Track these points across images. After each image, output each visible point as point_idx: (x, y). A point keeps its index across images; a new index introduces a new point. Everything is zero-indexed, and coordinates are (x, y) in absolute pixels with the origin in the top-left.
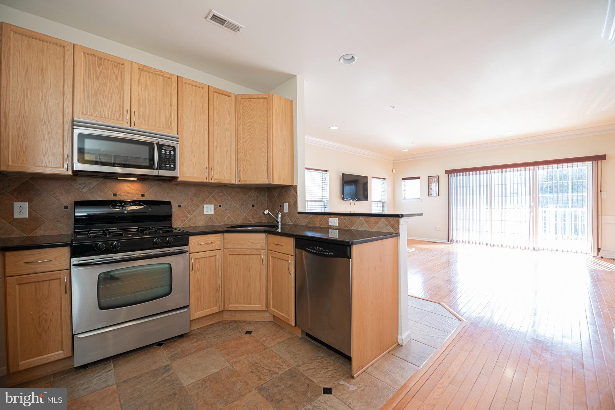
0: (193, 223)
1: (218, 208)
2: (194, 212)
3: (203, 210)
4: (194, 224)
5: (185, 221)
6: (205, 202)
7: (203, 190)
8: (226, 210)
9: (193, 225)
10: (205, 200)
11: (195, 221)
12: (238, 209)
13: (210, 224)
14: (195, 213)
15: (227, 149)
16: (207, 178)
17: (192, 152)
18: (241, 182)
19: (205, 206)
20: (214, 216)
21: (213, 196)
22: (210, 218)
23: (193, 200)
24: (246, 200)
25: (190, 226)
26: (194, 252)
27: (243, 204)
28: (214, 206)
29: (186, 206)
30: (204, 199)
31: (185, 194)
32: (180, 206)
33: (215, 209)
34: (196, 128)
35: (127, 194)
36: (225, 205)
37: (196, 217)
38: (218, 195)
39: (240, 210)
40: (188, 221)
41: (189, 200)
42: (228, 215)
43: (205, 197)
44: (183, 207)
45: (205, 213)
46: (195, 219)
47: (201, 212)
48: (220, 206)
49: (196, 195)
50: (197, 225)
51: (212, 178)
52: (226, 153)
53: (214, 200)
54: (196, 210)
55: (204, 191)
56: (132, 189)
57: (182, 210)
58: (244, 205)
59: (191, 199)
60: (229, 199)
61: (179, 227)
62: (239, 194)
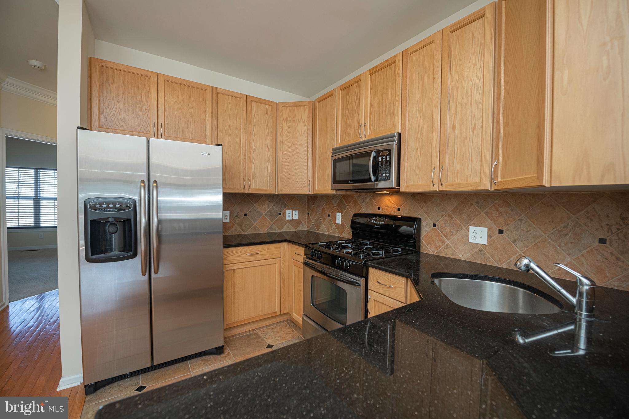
0: (451, 252)
1: (497, 235)
2: (453, 236)
3: (468, 236)
4: (452, 254)
5: (440, 247)
6: (472, 222)
7: (469, 203)
8: (514, 241)
9: (452, 256)
10: (472, 218)
11: (454, 251)
12: (549, 242)
13: (478, 261)
14: (455, 238)
15: (475, 124)
17: (417, 149)
18: (498, 186)
19: (472, 228)
20: (487, 248)
21: (487, 213)
22: (481, 251)
23: (453, 218)
24: (574, 226)
25: (447, 256)
27: (566, 235)
28: (489, 230)
29: (442, 226)
30: (471, 216)
31: (442, 208)
32: (434, 225)
33: (489, 236)
34: (423, 111)
35: (387, 208)
36: (514, 231)
37: (456, 244)
38: (497, 211)
39: (554, 247)
40: (445, 249)
41: (447, 218)
42: (518, 252)
43: (472, 214)
44: (438, 228)
45: (471, 240)
46: (454, 248)
47: (464, 239)
48: (501, 232)
49: (458, 211)
50: (456, 257)
52: (472, 133)
53: (489, 220)
54: (456, 234)
55: (471, 204)
56: (391, 203)
57: (437, 231)
58: (567, 237)
59: (450, 216)
60: (524, 220)
61: (433, 254)
62: (554, 209)
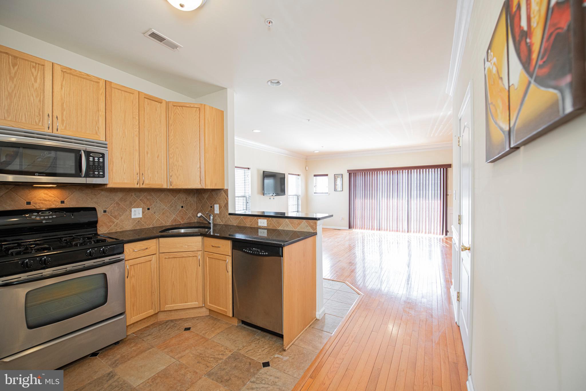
0: (119, 228)
1: (147, 211)
2: (121, 217)
3: (131, 214)
4: (121, 229)
5: (111, 226)
6: (133, 206)
7: (130, 194)
8: (155, 213)
9: (120, 230)
10: (133, 204)
11: (122, 226)
12: (168, 211)
13: (138, 228)
14: (122, 217)
15: (159, 155)
16: (138, 184)
17: (122, 158)
18: (173, 187)
19: (133, 210)
20: (142, 219)
21: (141, 200)
22: (139, 222)
23: (120, 204)
24: (175, 202)
25: (117, 231)
26: (129, 259)
27: (173, 206)
28: (143, 209)
29: (111, 211)
30: (132, 202)
31: (110, 199)
32: (105, 211)
33: (143, 212)
34: (125, 134)
35: (43, 202)
36: (154, 208)
37: (123, 221)
38: (146, 198)
39: (170, 213)
40: (115, 226)
41: (115, 205)
42: (157, 218)
43: (132, 201)
44: (108, 213)
45: (133, 217)
46: (122, 224)
47: (129, 217)
48: (148, 209)
49: (123, 200)
50: (124, 230)
51: (143, 184)
52: (157, 159)
53: (142, 204)
54: (123, 215)
55: (132, 195)
56: (50, 196)
57: (107, 215)
58: (173, 207)
59: (117, 203)
60: (158, 202)
61: (105, 232)
62: (168, 196)
